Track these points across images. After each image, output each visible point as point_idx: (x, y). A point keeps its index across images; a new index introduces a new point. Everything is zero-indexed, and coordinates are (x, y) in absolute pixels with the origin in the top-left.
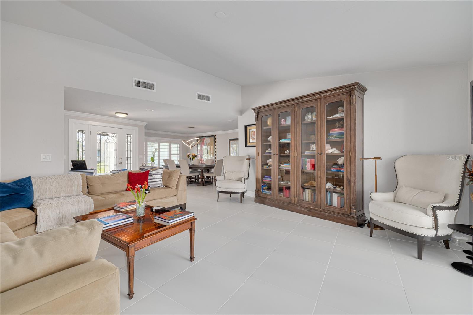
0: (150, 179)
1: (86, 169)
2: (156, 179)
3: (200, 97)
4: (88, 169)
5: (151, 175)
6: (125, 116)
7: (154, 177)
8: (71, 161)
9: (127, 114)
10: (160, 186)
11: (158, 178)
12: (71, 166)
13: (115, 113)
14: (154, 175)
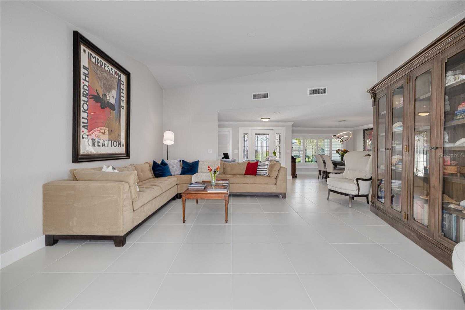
0: (259, 169)
1: (229, 158)
2: (262, 170)
3: (313, 92)
4: (230, 158)
5: (260, 165)
6: (268, 120)
7: (261, 167)
8: (224, 154)
9: (269, 118)
10: (264, 175)
11: (264, 168)
12: (223, 156)
13: (262, 119)
14: (261, 165)
